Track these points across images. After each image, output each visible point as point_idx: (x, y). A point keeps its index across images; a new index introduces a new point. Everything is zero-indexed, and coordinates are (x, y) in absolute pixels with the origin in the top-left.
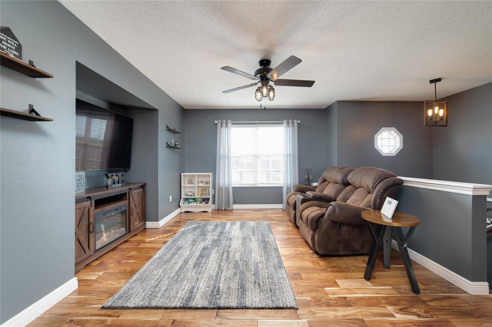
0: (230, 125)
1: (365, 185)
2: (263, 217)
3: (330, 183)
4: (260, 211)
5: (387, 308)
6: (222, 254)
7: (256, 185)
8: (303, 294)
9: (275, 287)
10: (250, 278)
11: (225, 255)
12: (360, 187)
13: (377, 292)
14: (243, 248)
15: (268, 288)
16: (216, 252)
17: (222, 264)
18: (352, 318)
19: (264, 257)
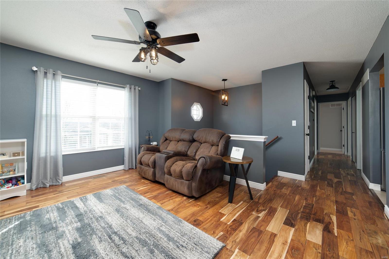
0: (59, 77)
1: (210, 141)
2: (113, 181)
3: (171, 141)
4: (102, 176)
5: (253, 214)
6: (111, 239)
7: (94, 150)
8: (215, 232)
9: (196, 240)
10: (169, 246)
11: (116, 238)
12: (205, 142)
13: (241, 208)
14: (129, 221)
15: (192, 244)
16: (100, 241)
17: (124, 250)
18: (251, 230)
19: (158, 219)
